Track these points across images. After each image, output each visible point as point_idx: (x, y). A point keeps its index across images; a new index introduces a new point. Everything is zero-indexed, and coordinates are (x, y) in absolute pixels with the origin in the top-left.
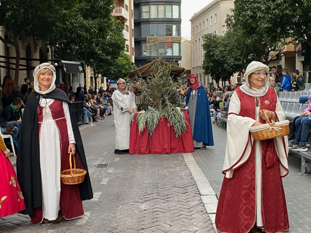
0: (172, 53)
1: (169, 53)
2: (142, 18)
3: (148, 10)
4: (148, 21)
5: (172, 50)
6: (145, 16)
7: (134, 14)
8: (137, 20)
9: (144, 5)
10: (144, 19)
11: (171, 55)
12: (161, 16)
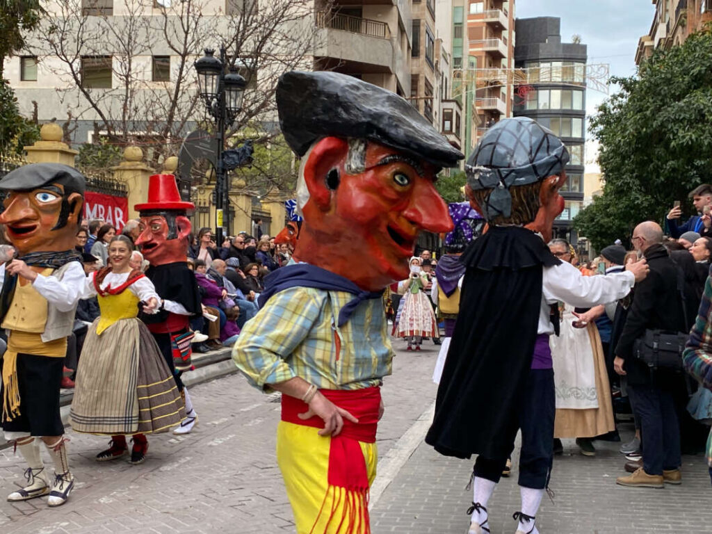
0: (569, 217)
1: (564, 217)
5: (569, 211)
11: (567, 219)
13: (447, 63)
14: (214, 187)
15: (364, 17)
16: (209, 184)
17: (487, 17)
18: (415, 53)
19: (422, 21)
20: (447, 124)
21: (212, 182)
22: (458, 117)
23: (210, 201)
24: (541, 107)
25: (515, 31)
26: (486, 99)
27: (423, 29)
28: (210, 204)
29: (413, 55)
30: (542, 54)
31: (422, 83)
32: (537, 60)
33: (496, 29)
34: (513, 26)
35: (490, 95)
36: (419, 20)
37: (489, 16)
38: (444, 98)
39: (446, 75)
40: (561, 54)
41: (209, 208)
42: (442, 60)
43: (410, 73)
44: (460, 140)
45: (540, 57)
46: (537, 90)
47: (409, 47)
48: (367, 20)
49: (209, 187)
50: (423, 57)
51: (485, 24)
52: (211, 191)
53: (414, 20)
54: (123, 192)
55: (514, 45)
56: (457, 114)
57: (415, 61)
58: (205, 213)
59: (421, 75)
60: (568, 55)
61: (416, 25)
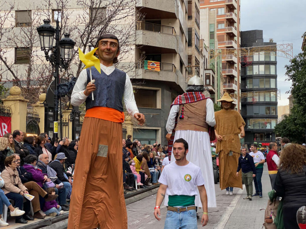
3: (252, 96)
4: (252, 104)
5: (271, 125)
6: (249, 100)
8: (244, 103)
9: (249, 92)
12: (262, 100)
13: (207, 51)
14: (71, 111)
15: (162, 24)
16: (68, 109)
17: (226, 31)
18: (190, 44)
19: (193, 29)
20: (208, 81)
21: (70, 108)
22: (213, 77)
23: (69, 119)
24: (254, 74)
25: (241, 37)
26: (227, 70)
27: (193, 32)
28: (69, 121)
29: (188, 46)
31: (193, 60)
33: (231, 36)
34: (239, 34)
35: (229, 68)
36: (192, 28)
37: (228, 30)
38: (206, 68)
39: (207, 57)
41: (68, 123)
42: (204, 49)
43: (187, 54)
44: (215, 89)
45: (254, 50)
46: (253, 65)
47: (186, 41)
48: (163, 26)
49: (68, 111)
50: (194, 47)
51: (226, 34)
52: (69, 113)
53: (188, 28)
54: (7, 113)
55: (240, 44)
56: (213, 76)
57: (190, 49)
58: (66, 126)
59: (193, 56)
61: (190, 30)
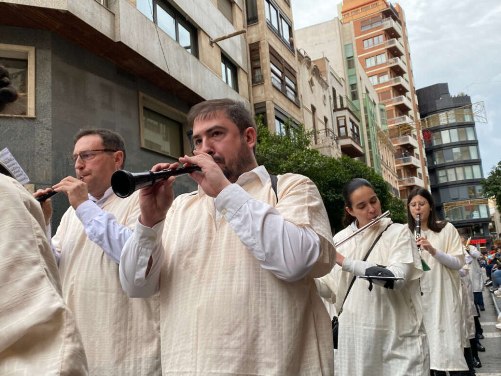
0: (480, 216)
1: (476, 216)
2: (438, 183)
3: (445, 174)
4: (447, 186)
5: (479, 212)
6: (442, 180)
7: (430, 180)
8: (435, 185)
9: (440, 170)
10: (441, 184)
11: (478, 217)
12: (461, 178)
20: (342, 130)
29: (249, 23)
30: (439, 106)
32: (436, 112)
33: (401, 92)
34: (414, 91)
40: (452, 105)
45: (438, 109)
46: (440, 131)
50: (262, 23)
55: (418, 104)
57: (254, 29)
59: (262, 42)
60: (458, 104)
